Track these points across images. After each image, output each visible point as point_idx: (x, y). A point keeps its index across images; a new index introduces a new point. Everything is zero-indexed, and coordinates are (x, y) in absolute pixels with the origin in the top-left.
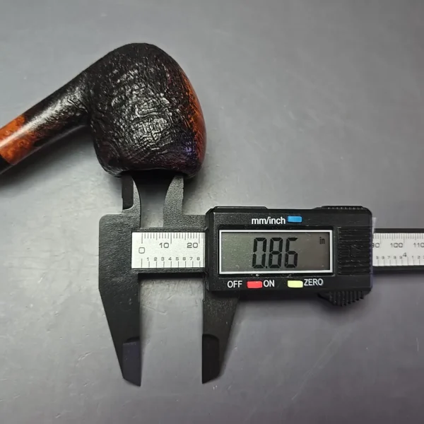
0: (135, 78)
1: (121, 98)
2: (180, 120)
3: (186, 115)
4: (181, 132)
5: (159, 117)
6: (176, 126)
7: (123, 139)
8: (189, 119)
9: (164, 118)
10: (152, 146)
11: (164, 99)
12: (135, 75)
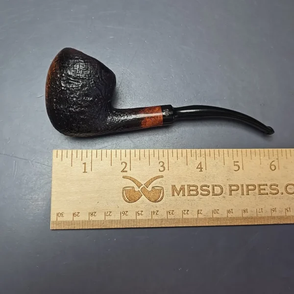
0: (73, 105)
1: (85, 98)
2: (60, 70)
3: (56, 72)
4: (63, 64)
5: (70, 76)
6: (64, 67)
7: (96, 76)
8: (56, 69)
9: (68, 74)
10: (82, 62)
11: (63, 85)
12: (72, 107)
